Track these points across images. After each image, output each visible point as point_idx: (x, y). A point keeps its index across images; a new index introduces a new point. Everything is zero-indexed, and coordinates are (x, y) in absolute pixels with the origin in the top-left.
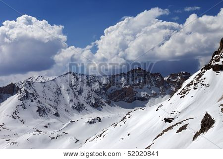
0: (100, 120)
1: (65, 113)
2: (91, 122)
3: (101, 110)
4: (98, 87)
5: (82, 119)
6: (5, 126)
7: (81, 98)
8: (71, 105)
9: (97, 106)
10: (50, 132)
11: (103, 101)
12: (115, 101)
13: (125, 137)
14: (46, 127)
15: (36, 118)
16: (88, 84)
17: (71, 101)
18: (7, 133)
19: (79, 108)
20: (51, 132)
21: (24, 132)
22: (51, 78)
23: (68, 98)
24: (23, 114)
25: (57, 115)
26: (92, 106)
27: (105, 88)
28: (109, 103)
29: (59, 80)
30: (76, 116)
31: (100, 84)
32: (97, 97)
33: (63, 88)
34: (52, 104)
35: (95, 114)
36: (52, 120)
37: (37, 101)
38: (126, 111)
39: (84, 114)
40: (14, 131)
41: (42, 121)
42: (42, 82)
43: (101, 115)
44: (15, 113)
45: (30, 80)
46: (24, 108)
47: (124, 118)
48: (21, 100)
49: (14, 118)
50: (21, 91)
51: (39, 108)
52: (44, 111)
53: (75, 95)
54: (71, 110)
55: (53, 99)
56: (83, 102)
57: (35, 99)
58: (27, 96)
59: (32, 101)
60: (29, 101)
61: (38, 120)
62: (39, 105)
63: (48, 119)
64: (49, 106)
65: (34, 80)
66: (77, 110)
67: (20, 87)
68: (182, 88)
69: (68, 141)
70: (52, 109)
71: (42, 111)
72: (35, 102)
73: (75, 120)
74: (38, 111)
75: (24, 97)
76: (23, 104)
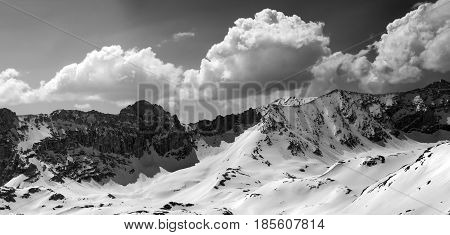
0: (383, 160)
1: (331, 151)
2: (370, 164)
3: (384, 146)
4: (378, 112)
5: (356, 159)
6: (242, 171)
7: (354, 127)
8: (338, 139)
9: (378, 139)
10: (309, 179)
11: (388, 131)
12: (406, 131)
13: (424, 185)
14: (302, 170)
15: (286, 158)
16: (364, 107)
17: (339, 132)
18: (245, 180)
19: (351, 143)
20: (311, 177)
21: (269, 178)
22: (309, 100)
23: (334, 129)
24: (267, 153)
25: (318, 153)
26: (371, 139)
27: (390, 111)
28: (396, 135)
29: (319, 102)
30: (347, 155)
31: (383, 106)
32: (378, 125)
33: (327, 113)
34: (311, 137)
35: (375, 152)
36: (311, 161)
37: (288, 133)
39: (358, 152)
40: (256, 178)
41: (295, 163)
42: (295, 106)
43: (385, 153)
44: (256, 151)
45: (277, 103)
46: (269, 144)
47: (421, 157)
48: (264, 132)
49: (255, 158)
50: (264, 119)
51: (292, 144)
52: (299, 148)
53: (345, 124)
55: (311, 129)
56: (356, 134)
57: (286, 130)
58: (273, 126)
59: (281, 134)
60: (277, 133)
61: (292, 161)
62: (292, 139)
63: (306, 159)
64: (306, 141)
65: (283, 102)
66: (348, 145)
67: (263, 114)
69: (335, 191)
70: (310, 144)
71: (295, 148)
72: (285, 135)
73: (346, 161)
74: (289, 148)
75: (269, 128)
76: (267, 138)
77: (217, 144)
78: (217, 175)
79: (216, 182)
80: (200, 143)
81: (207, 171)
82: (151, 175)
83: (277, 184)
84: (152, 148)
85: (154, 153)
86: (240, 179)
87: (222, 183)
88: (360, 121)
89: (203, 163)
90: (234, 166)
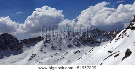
0: (79, 52)
1: (64, 49)
2: (75, 53)
3: (79, 47)
4: (78, 37)
5: (72, 51)
6: (37, 55)
7: (71, 42)
8: (66, 45)
9: (78, 45)
10: (57, 57)
11: (81, 43)
12: (86, 43)
13: (91, 59)
14: (55, 55)
15: (51, 51)
17: (67, 43)
18: (38, 58)
19: (70, 47)
21: (45, 57)
23: (65, 42)
24: (45, 50)
25: (60, 49)
26: (76, 45)
28: (83, 44)
30: (69, 50)
32: (78, 41)
35: (77, 49)
36: (58, 52)
38: (91, 47)
39: (72, 49)
40: (41, 57)
41: (53, 52)
43: (80, 50)
44: (41, 49)
46: (45, 47)
47: (90, 51)
48: (44, 43)
49: (41, 51)
50: (44, 39)
51: (52, 47)
52: (54, 48)
53: (68, 41)
54: (66, 47)
55: (58, 42)
56: (72, 44)
58: (47, 41)
59: (49, 44)
60: (48, 44)
61: (52, 52)
62: (52, 45)
63: (56, 51)
64: (57, 46)
66: (69, 47)
67: (44, 37)
68: (116, 37)
69: (65, 61)
71: (53, 48)
73: (68, 52)
74: (51, 48)
75: (45, 42)
76: (45, 45)
77: (29, 47)
78: (29, 56)
79: (29, 59)
80: (24, 46)
81: (26, 55)
82: (8, 56)
83: (48, 59)
84: (8, 48)
85: (9, 49)
86: (36, 58)
87: (31, 59)
88: (73, 40)
89: (25, 52)
90: (34, 54)
